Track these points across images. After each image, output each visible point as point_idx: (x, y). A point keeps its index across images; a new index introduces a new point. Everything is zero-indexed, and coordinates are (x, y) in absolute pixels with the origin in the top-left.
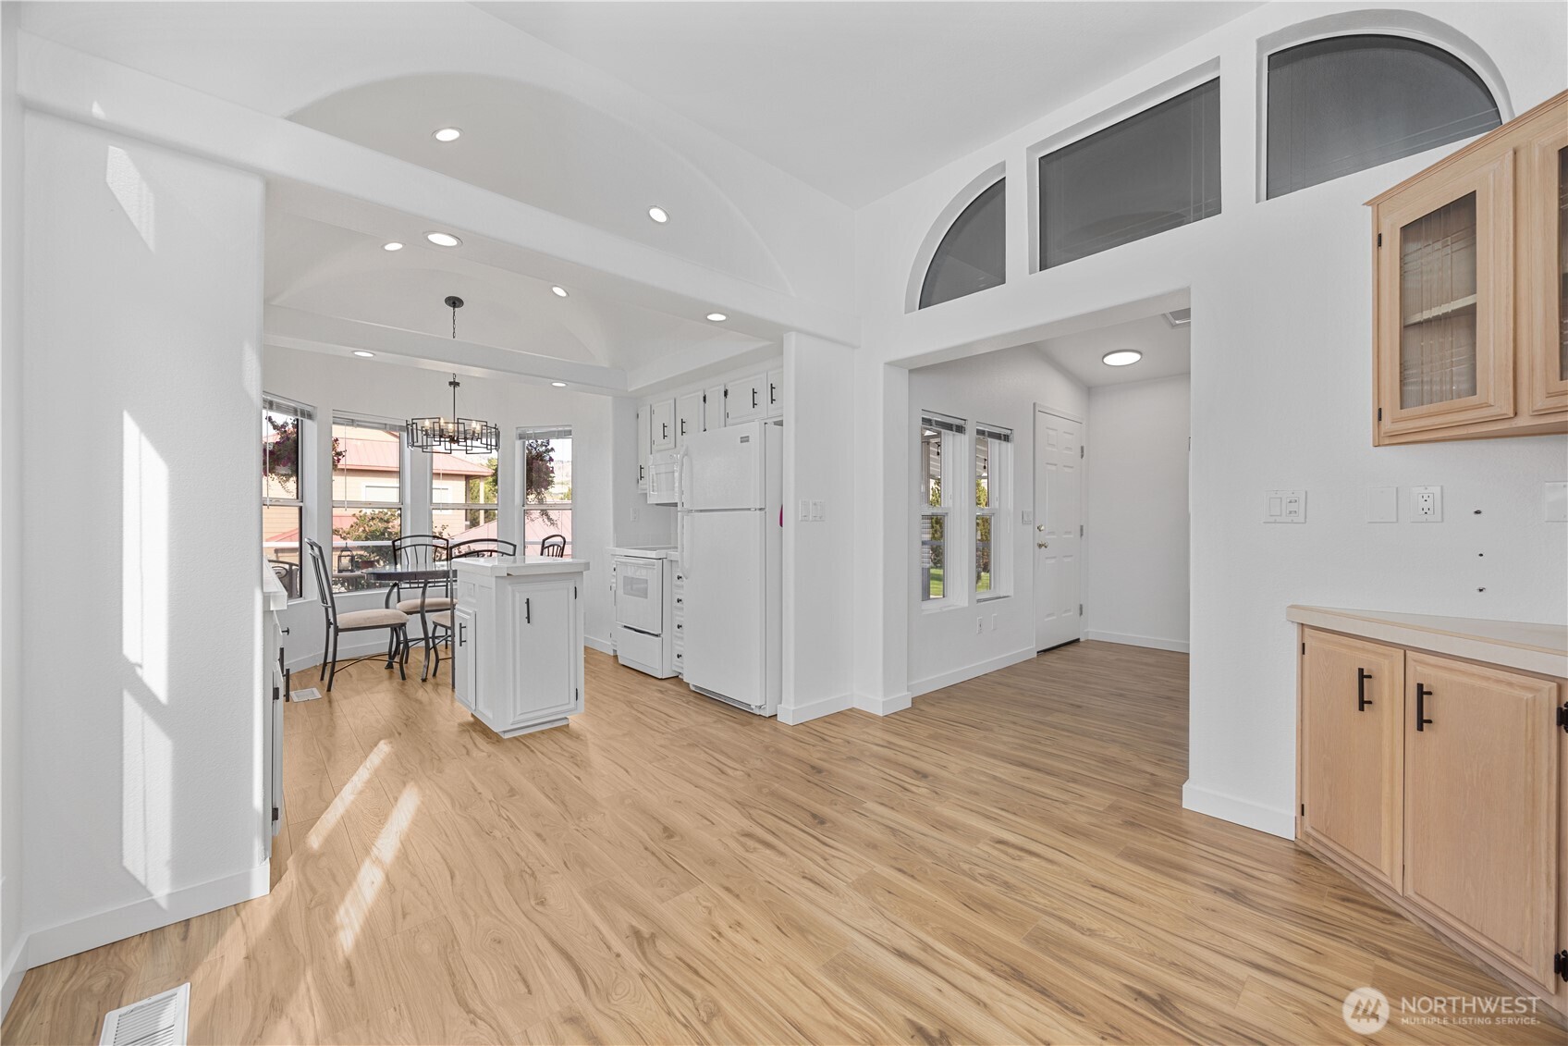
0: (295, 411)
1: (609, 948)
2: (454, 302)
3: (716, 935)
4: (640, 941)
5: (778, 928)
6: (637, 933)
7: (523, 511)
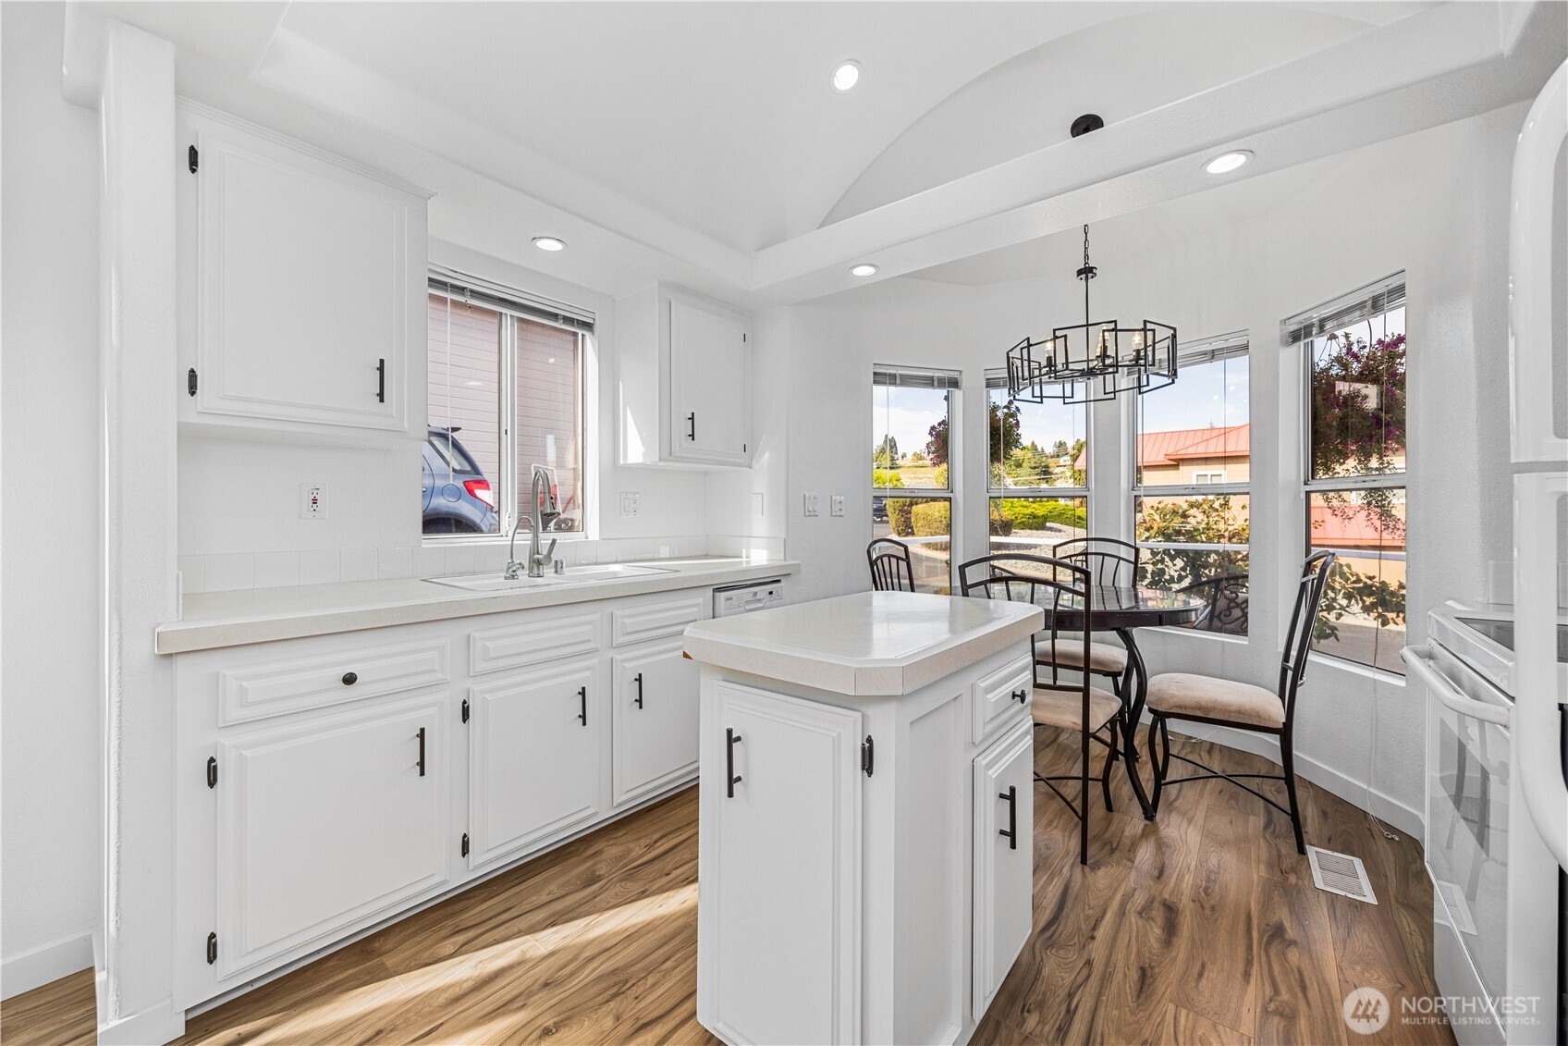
7: (1303, 496)
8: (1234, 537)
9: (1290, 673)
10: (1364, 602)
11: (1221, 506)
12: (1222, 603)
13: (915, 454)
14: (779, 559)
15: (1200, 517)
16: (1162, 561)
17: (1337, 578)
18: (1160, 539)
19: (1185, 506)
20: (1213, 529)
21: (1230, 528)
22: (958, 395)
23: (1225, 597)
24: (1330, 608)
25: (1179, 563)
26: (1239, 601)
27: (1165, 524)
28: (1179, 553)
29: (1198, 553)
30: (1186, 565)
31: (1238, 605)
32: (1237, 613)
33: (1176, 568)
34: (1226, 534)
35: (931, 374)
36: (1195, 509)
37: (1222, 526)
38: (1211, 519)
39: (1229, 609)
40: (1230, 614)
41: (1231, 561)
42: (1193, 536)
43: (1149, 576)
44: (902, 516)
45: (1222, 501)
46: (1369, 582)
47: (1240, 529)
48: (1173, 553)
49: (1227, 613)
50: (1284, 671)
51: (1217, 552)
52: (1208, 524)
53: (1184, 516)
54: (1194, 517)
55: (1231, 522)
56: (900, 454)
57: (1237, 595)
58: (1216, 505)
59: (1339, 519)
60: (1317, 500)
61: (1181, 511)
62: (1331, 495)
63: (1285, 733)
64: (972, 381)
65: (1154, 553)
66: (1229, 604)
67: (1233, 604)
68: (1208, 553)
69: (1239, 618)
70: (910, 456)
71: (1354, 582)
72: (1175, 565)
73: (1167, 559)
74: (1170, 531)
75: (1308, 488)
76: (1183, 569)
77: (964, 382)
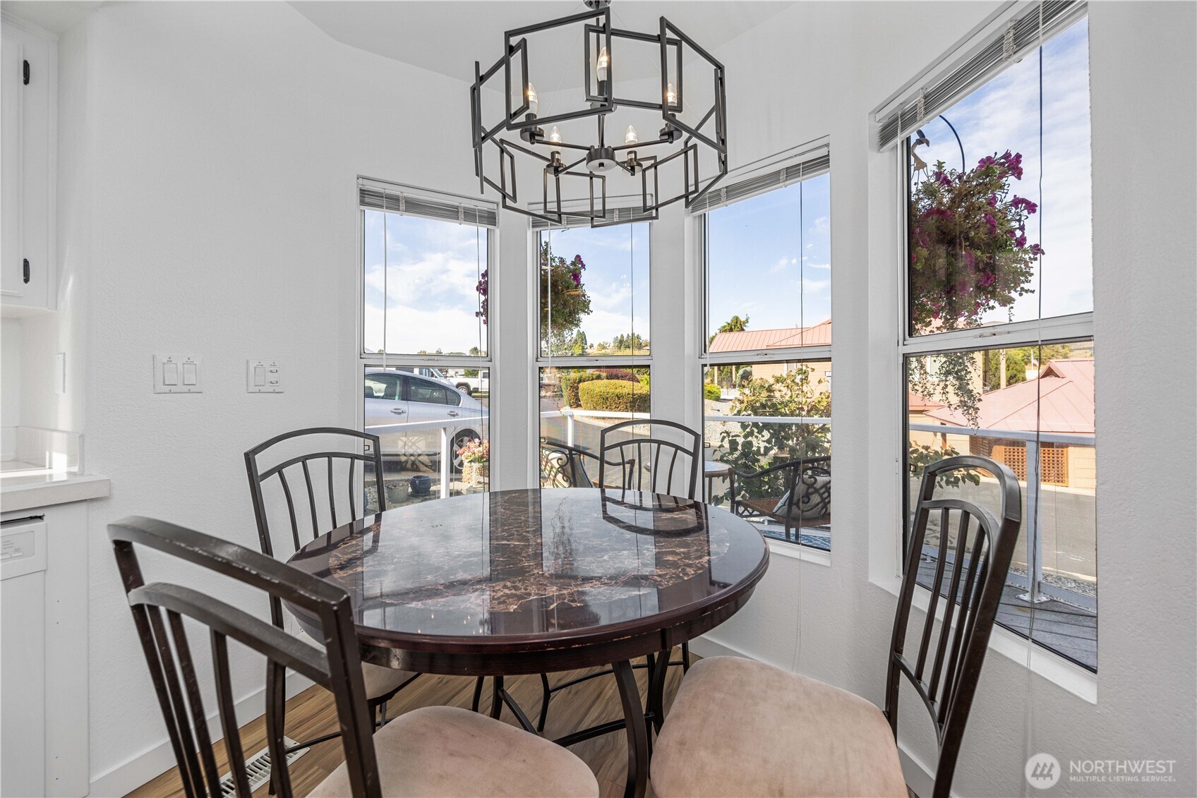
7: (899, 360)
8: (811, 409)
11: (802, 381)
12: (800, 489)
13: (600, 345)
15: (785, 390)
16: (752, 432)
18: (749, 412)
19: (772, 381)
20: (795, 402)
21: (809, 400)
23: (803, 482)
25: (767, 435)
26: (818, 486)
27: (753, 398)
28: (767, 426)
29: (783, 427)
30: (772, 435)
31: (816, 491)
32: (815, 499)
33: (763, 439)
34: (806, 408)
36: (781, 384)
37: (801, 399)
38: (793, 393)
39: (808, 496)
40: (809, 500)
41: (809, 432)
42: (777, 409)
43: (740, 448)
44: (573, 391)
46: (925, 452)
47: (816, 401)
48: (761, 425)
49: (806, 500)
51: (797, 425)
52: (791, 397)
53: (770, 390)
54: (780, 391)
55: (809, 395)
56: (589, 344)
57: (816, 480)
61: (767, 385)
65: (744, 426)
66: (808, 489)
67: (811, 490)
68: (790, 426)
69: (818, 504)
70: (596, 346)
72: (763, 436)
73: (756, 430)
74: (758, 404)
76: (769, 441)
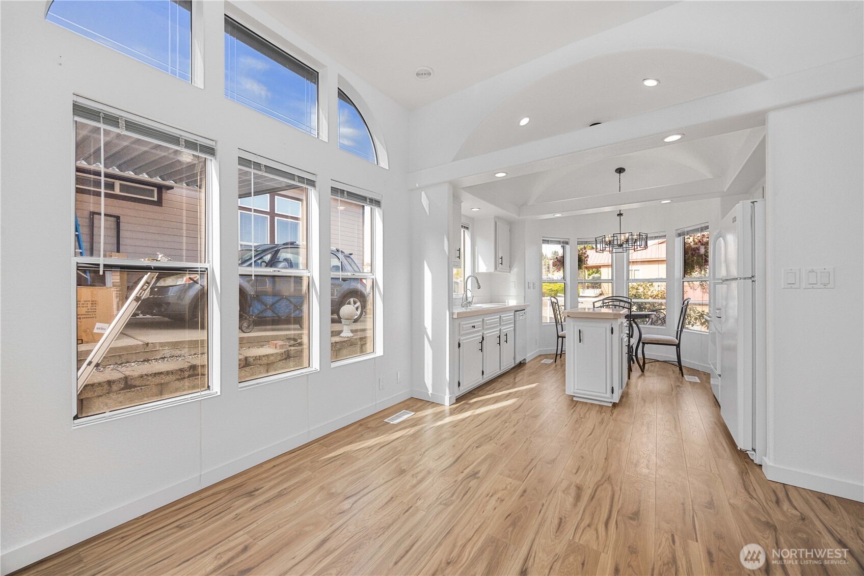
0: (559, 242)
1: (465, 469)
2: (620, 171)
3: (490, 495)
4: (474, 475)
5: (509, 515)
6: (477, 473)
7: (682, 282)
9: (679, 332)
10: (701, 321)
11: (650, 285)
14: (522, 303)
17: (692, 312)
22: (568, 247)
24: (689, 323)
35: (559, 240)
39: (657, 320)
45: (650, 283)
50: (678, 332)
51: (649, 303)
58: (648, 285)
59: (692, 290)
60: (686, 284)
62: (690, 282)
63: (678, 346)
64: (573, 241)
68: (646, 303)
71: (697, 313)
75: (683, 280)
77: (570, 243)
